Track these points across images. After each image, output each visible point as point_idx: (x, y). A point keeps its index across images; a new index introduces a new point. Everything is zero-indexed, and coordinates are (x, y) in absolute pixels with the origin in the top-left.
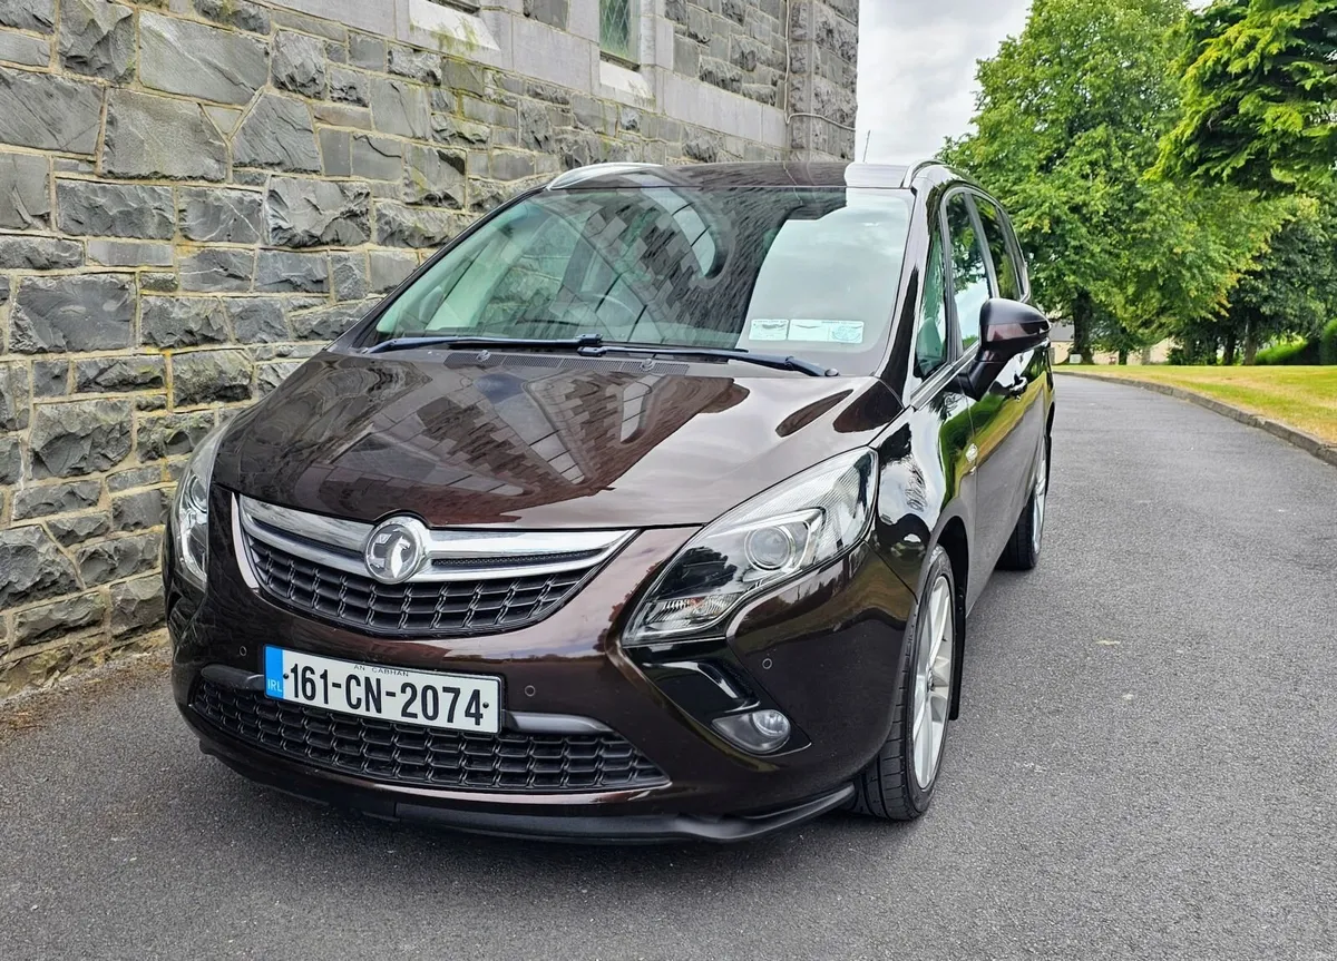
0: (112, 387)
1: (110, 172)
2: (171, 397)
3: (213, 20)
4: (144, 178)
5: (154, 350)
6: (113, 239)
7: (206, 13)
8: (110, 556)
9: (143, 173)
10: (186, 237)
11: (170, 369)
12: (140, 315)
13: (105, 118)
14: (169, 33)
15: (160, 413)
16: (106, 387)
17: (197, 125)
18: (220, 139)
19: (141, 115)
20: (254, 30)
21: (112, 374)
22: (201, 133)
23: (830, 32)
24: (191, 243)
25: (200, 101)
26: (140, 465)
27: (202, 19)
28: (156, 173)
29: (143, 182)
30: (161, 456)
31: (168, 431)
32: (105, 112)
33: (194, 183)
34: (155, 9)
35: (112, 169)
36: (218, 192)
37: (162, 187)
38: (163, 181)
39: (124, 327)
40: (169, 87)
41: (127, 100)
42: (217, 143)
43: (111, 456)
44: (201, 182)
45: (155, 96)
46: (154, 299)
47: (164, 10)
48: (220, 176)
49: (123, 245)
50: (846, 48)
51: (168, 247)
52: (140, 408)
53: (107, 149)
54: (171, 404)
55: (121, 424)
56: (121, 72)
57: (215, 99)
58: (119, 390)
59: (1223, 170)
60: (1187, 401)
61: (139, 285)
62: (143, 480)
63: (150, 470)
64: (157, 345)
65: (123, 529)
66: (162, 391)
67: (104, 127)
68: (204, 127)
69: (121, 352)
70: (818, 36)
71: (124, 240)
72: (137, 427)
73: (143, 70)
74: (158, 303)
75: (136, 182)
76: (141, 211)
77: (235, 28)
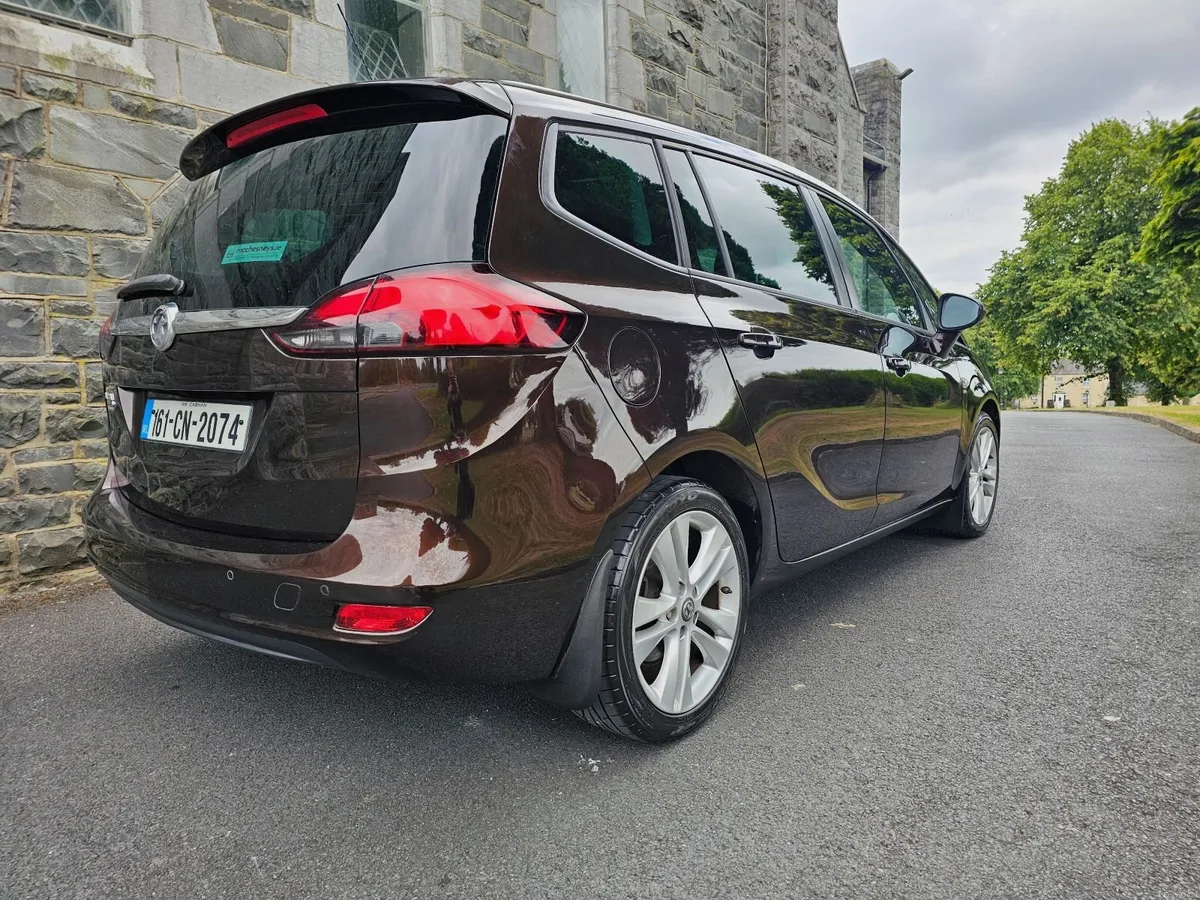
0: (19, 385)
1: (15, 224)
2: (84, 395)
3: (132, 115)
4: (53, 229)
5: (65, 359)
6: (20, 274)
7: (125, 110)
8: (14, 513)
9: (52, 225)
10: (100, 274)
11: (82, 374)
12: (48, 334)
13: (10, 183)
14: (83, 123)
15: (73, 406)
16: (12, 385)
17: (111, 192)
18: (140, 204)
19: (51, 183)
20: (178, 125)
21: (18, 375)
22: (115, 197)
23: (804, 148)
24: (107, 280)
25: (116, 175)
26: (51, 445)
27: (119, 114)
28: (66, 226)
29: (53, 233)
30: (75, 439)
31: (79, 420)
32: (11, 179)
33: (110, 235)
34: (69, 105)
35: (19, 221)
36: (137, 244)
37: (71, 237)
38: (74, 233)
39: (33, 340)
40: (83, 164)
41: (35, 172)
42: (136, 206)
43: (16, 436)
44: (118, 235)
45: (68, 169)
46: (64, 320)
47: (78, 106)
48: (137, 230)
49: (31, 278)
50: (822, 160)
51: (82, 282)
52: (49, 401)
53: (13, 206)
54: (84, 400)
55: (25, 413)
56: (29, 150)
57: (134, 173)
58: (26, 388)
59: (1195, 248)
60: (1158, 426)
61: (48, 309)
62: (53, 455)
63: (61, 449)
64: (68, 355)
65: (31, 492)
66: (76, 389)
67: (10, 190)
68: (119, 193)
69: (29, 359)
70: (791, 151)
71: (32, 275)
72: (45, 415)
73: (53, 149)
74: (70, 323)
75: (46, 232)
76: (50, 254)
77: (156, 122)
